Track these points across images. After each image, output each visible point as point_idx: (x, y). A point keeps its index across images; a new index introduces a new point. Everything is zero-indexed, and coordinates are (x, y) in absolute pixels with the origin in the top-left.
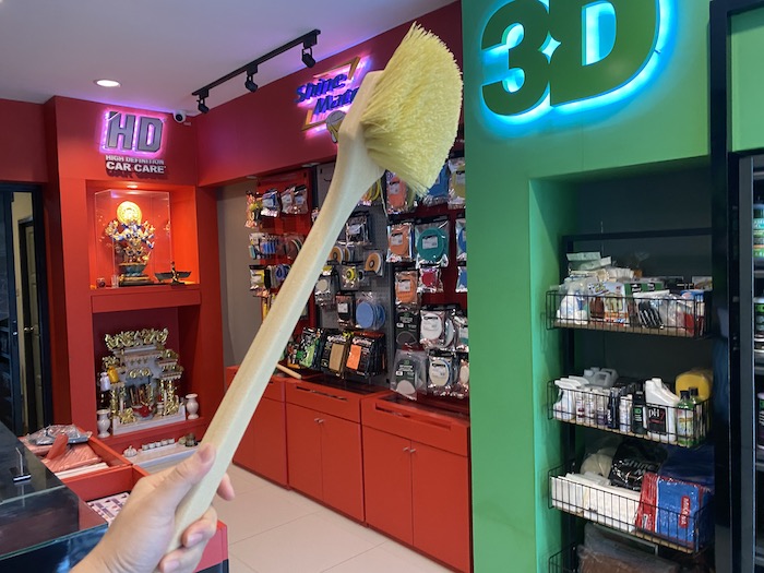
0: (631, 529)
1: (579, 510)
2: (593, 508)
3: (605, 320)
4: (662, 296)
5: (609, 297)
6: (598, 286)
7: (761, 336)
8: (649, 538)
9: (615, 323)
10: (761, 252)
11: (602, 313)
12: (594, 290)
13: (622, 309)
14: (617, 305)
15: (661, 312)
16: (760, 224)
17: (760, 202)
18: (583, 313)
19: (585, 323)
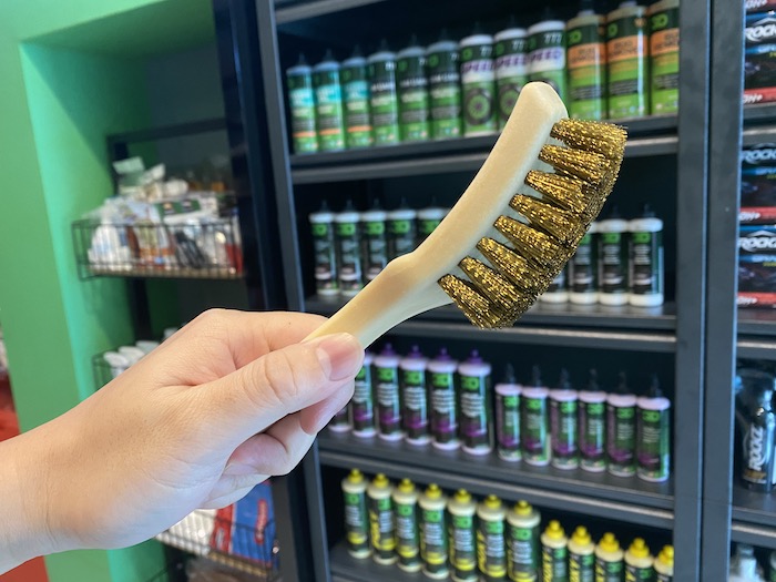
0: (205, 551)
3: (142, 260)
4: (201, 220)
5: (141, 227)
6: (124, 208)
7: (322, 270)
8: (223, 561)
9: (156, 265)
10: (308, 142)
11: (137, 251)
12: (121, 216)
13: (159, 243)
14: (151, 238)
15: (200, 244)
16: (302, 98)
17: (302, 64)
18: (126, 251)
19: (128, 267)
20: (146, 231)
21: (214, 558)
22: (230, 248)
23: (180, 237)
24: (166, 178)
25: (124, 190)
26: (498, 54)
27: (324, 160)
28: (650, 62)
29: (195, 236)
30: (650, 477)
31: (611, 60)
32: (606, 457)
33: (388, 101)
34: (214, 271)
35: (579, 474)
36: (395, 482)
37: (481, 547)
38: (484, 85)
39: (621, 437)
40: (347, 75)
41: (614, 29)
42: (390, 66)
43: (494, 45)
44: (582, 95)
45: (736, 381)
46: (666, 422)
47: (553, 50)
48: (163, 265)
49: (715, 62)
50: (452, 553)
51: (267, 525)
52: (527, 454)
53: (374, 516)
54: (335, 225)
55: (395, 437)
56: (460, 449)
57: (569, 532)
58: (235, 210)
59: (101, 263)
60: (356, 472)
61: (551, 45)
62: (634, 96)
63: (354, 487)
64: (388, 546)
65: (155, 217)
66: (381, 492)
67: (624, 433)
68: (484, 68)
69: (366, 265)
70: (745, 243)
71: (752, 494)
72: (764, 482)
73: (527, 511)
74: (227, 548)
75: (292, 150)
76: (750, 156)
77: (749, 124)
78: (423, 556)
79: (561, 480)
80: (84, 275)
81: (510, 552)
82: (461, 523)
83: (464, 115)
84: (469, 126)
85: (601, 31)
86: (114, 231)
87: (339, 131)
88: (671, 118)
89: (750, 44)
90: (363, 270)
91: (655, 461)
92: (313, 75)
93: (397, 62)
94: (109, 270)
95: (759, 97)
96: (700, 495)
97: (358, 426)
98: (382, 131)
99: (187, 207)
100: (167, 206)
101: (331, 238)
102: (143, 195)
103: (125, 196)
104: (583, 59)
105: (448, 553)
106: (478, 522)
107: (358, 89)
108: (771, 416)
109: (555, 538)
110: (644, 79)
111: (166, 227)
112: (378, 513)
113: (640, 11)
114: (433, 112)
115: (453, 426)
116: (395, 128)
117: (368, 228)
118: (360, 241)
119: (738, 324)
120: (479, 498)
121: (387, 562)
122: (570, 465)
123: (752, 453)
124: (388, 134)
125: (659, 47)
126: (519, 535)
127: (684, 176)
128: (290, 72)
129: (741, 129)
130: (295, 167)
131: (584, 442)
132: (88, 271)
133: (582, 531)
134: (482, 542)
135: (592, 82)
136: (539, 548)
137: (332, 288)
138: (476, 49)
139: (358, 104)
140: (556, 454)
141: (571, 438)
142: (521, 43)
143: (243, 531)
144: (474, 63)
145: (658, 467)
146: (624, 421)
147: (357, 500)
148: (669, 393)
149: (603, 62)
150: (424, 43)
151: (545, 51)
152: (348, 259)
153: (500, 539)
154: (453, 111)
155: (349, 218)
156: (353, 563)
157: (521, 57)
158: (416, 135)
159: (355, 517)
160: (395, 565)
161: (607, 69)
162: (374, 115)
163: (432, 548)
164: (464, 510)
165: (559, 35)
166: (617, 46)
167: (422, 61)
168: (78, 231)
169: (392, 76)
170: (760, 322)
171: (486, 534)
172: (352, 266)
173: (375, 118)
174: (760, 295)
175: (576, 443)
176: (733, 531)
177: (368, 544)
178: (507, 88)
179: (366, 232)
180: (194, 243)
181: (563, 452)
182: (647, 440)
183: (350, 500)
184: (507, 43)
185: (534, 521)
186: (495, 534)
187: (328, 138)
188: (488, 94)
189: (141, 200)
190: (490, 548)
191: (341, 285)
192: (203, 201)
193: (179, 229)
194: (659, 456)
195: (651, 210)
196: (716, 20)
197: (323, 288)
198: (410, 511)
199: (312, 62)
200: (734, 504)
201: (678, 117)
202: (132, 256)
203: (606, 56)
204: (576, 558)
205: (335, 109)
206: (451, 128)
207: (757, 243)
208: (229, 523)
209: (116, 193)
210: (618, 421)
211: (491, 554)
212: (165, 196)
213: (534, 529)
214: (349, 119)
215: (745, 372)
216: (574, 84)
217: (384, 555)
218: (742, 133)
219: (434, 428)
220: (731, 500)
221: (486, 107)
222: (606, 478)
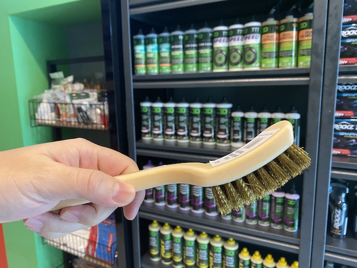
0: (83, 255)
1: (58, 245)
2: (65, 242)
3: (61, 119)
4: (89, 102)
5: (61, 104)
6: (54, 95)
7: (145, 128)
8: (91, 260)
9: (67, 122)
10: (141, 70)
11: (59, 115)
12: (52, 98)
13: (69, 112)
14: (66, 109)
15: (88, 113)
16: (140, 49)
17: (141, 34)
18: (53, 114)
19: (54, 122)
20: (64, 106)
21: (87, 259)
22: (103, 117)
23: (80, 110)
24: (74, 82)
25: (53, 86)
26: (230, 35)
27: (148, 78)
28: (298, 43)
29: (86, 110)
30: (289, 230)
31: (281, 41)
32: (270, 220)
33: (179, 53)
34: (94, 126)
35: (257, 227)
36: (173, 227)
37: (211, 258)
38: (222, 49)
39: (277, 211)
40: (161, 40)
41: (283, 27)
42: (181, 37)
43: (228, 31)
44: (267, 56)
45: (330, 188)
46: (298, 205)
47: (255, 35)
48: (71, 122)
49: (328, 45)
50: (198, 260)
51: (113, 244)
52: (234, 217)
53: (162, 242)
54: (152, 108)
55: (174, 206)
56: (204, 213)
57: (251, 253)
58: (106, 99)
59: (42, 120)
60: (155, 222)
61: (254, 32)
62: (290, 58)
63: (154, 229)
64: (168, 256)
65: (68, 100)
66: (166, 231)
67: (279, 209)
68: (223, 41)
69: (165, 127)
70: (337, 127)
71: (334, 240)
72: (340, 234)
73: (233, 243)
74: (93, 254)
75: (134, 73)
76: (340, 88)
77: (341, 74)
78: (184, 262)
79: (249, 229)
80: (33, 125)
81: (224, 261)
82: (202, 247)
83: (213, 62)
84: (215, 67)
85: (277, 28)
86: (48, 105)
87: (156, 66)
88: (307, 69)
89: (343, 38)
90: (163, 129)
91: (292, 222)
92: (145, 39)
93: (184, 36)
94: (45, 123)
95: (346, 62)
96: (311, 239)
97: (158, 201)
98: (176, 67)
99: (84, 96)
100: (74, 95)
101: (149, 114)
102: (63, 89)
103: (54, 89)
104: (269, 40)
105: (196, 260)
106: (210, 247)
107: (165, 47)
108: (344, 204)
109: (245, 256)
110: (295, 50)
111: (73, 104)
112: (165, 241)
113: (295, 20)
114: (199, 60)
115: (201, 203)
116: (182, 66)
117: (167, 110)
118: (163, 116)
119: (333, 163)
120: (211, 236)
121: (167, 263)
122: (254, 223)
123: (335, 221)
124: (178, 69)
125: (303, 36)
126: (229, 254)
127: (312, 95)
128: (135, 37)
129: (338, 76)
130: (134, 81)
131: (260, 212)
132: (35, 123)
133: (257, 253)
134: (212, 256)
135: (272, 51)
136: (237, 260)
137: (149, 137)
138: (220, 32)
139: (165, 54)
140: (247, 217)
141: (254, 211)
142: (241, 30)
143: (102, 246)
144: (219, 39)
145: (293, 225)
146: (279, 204)
147: (155, 235)
148: (300, 192)
149: (277, 42)
150: (197, 28)
151: (252, 35)
152: (157, 124)
153: (220, 255)
154: (209, 59)
155: (158, 105)
156: (152, 264)
157: (240, 37)
158: (191, 69)
159: (154, 242)
160: (171, 265)
161: (279, 45)
162: (172, 59)
163: (188, 258)
164: (204, 241)
165: (258, 28)
166: (284, 35)
167: (196, 36)
168: (31, 104)
169: (181, 42)
170: (342, 162)
171: (213, 253)
172: (159, 127)
173: (173, 60)
174: (342, 150)
175: (257, 213)
176: (325, 256)
177: (159, 255)
178: (233, 50)
179: (165, 112)
180: (86, 113)
181: (251, 216)
182: (289, 213)
183: (152, 234)
184: (235, 30)
185: (236, 248)
186: (217, 253)
187: (151, 68)
188: (224, 53)
189: (62, 91)
190: (215, 259)
191: (153, 136)
192: (91, 94)
193: (79, 106)
194: (294, 221)
195: (295, 109)
196: (329, 27)
197: (144, 136)
198: (179, 241)
199: (145, 33)
200: (326, 244)
201: (310, 69)
202: (56, 117)
203: (279, 39)
204: (254, 265)
205: (154, 55)
206: (207, 67)
207: (342, 127)
208: (95, 243)
209: (50, 87)
210: (276, 204)
211: (216, 262)
212: (73, 90)
213: (235, 251)
214: (161, 60)
215: (334, 184)
216: (263, 51)
217: (166, 260)
218: (338, 78)
219: (192, 203)
220: (325, 242)
221: (223, 59)
222: (270, 229)
